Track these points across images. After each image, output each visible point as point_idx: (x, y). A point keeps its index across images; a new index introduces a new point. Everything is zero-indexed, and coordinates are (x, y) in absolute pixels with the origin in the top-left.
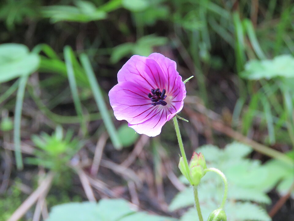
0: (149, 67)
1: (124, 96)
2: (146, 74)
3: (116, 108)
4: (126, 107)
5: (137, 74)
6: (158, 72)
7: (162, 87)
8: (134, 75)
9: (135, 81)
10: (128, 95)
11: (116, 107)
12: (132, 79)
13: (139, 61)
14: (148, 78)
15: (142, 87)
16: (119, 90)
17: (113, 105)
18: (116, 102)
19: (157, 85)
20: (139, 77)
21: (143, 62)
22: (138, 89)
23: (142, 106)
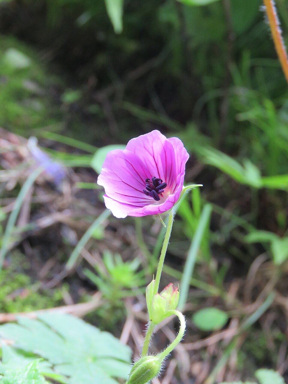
0: (165, 152)
1: (123, 167)
2: (159, 157)
3: (105, 172)
4: (118, 179)
5: (150, 154)
6: (172, 164)
7: (170, 184)
8: (147, 153)
9: (145, 161)
10: (128, 169)
11: (106, 171)
12: (142, 155)
13: (158, 138)
14: (160, 165)
15: (149, 172)
16: (120, 157)
17: (104, 168)
19: (166, 179)
20: (151, 159)
21: (161, 142)
22: (144, 170)
23: (136, 191)
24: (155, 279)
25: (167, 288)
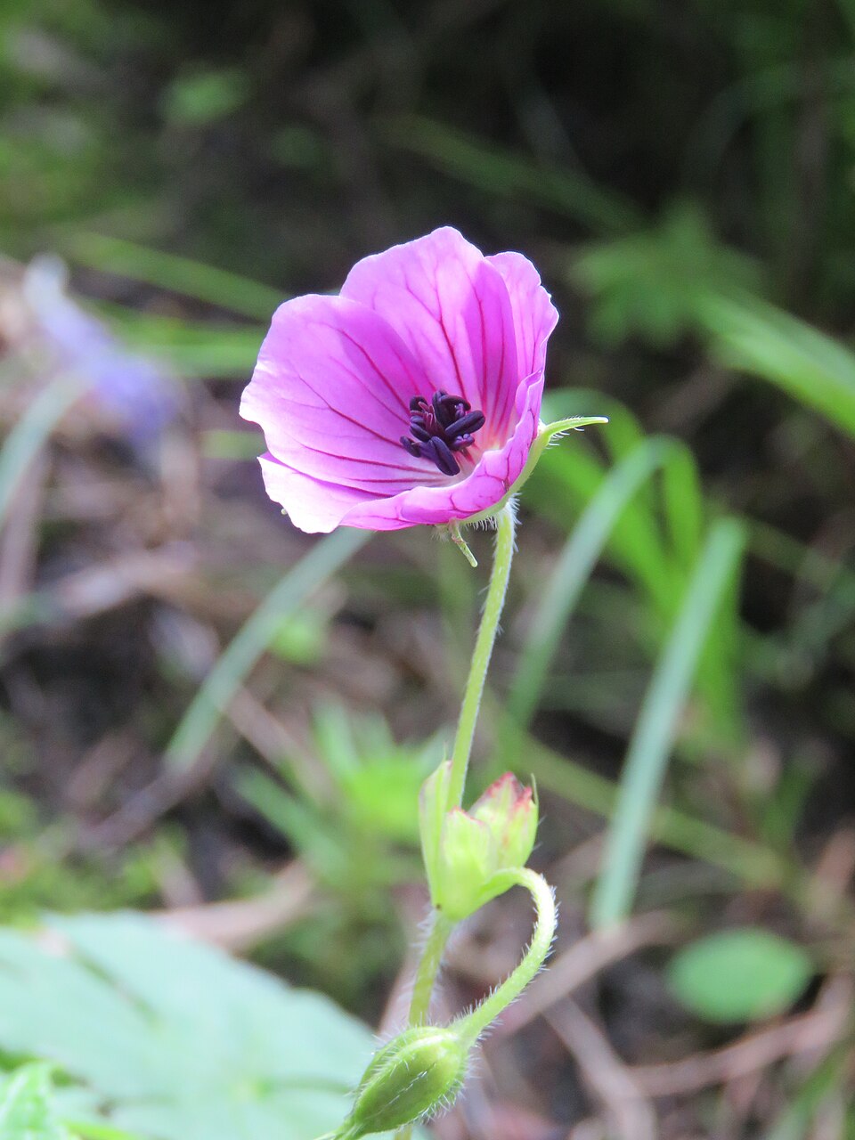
0: (480, 303)
1: (331, 358)
2: (460, 321)
3: (270, 376)
4: (313, 401)
5: (429, 312)
6: (503, 345)
7: (498, 416)
8: (417, 306)
9: (411, 334)
10: (348, 364)
11: (271, 372)
12: (400, 316)
13: (456, 256)
14: (464, 351)
15: (426, 377)
16: (322, 323)
17: (266, 362)
18: (284, 358)
19: (484, 399)
20: (431, 327)
21: (465, 268)
22: (406, 370)
23: (378, 441)
24: (449, 758)
25: (495, 791)
